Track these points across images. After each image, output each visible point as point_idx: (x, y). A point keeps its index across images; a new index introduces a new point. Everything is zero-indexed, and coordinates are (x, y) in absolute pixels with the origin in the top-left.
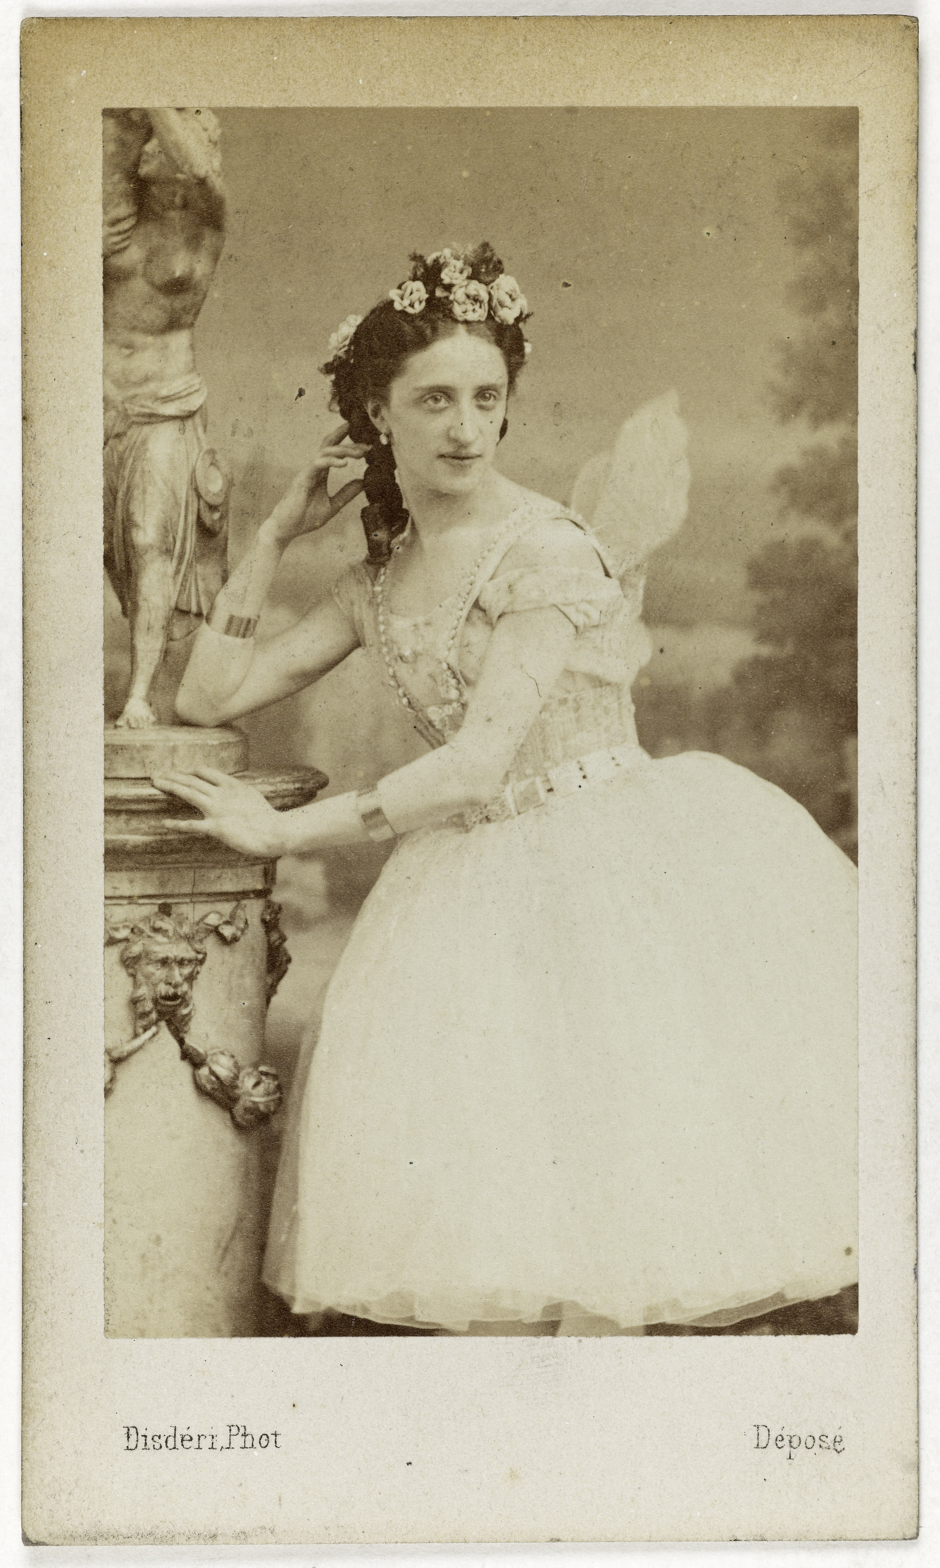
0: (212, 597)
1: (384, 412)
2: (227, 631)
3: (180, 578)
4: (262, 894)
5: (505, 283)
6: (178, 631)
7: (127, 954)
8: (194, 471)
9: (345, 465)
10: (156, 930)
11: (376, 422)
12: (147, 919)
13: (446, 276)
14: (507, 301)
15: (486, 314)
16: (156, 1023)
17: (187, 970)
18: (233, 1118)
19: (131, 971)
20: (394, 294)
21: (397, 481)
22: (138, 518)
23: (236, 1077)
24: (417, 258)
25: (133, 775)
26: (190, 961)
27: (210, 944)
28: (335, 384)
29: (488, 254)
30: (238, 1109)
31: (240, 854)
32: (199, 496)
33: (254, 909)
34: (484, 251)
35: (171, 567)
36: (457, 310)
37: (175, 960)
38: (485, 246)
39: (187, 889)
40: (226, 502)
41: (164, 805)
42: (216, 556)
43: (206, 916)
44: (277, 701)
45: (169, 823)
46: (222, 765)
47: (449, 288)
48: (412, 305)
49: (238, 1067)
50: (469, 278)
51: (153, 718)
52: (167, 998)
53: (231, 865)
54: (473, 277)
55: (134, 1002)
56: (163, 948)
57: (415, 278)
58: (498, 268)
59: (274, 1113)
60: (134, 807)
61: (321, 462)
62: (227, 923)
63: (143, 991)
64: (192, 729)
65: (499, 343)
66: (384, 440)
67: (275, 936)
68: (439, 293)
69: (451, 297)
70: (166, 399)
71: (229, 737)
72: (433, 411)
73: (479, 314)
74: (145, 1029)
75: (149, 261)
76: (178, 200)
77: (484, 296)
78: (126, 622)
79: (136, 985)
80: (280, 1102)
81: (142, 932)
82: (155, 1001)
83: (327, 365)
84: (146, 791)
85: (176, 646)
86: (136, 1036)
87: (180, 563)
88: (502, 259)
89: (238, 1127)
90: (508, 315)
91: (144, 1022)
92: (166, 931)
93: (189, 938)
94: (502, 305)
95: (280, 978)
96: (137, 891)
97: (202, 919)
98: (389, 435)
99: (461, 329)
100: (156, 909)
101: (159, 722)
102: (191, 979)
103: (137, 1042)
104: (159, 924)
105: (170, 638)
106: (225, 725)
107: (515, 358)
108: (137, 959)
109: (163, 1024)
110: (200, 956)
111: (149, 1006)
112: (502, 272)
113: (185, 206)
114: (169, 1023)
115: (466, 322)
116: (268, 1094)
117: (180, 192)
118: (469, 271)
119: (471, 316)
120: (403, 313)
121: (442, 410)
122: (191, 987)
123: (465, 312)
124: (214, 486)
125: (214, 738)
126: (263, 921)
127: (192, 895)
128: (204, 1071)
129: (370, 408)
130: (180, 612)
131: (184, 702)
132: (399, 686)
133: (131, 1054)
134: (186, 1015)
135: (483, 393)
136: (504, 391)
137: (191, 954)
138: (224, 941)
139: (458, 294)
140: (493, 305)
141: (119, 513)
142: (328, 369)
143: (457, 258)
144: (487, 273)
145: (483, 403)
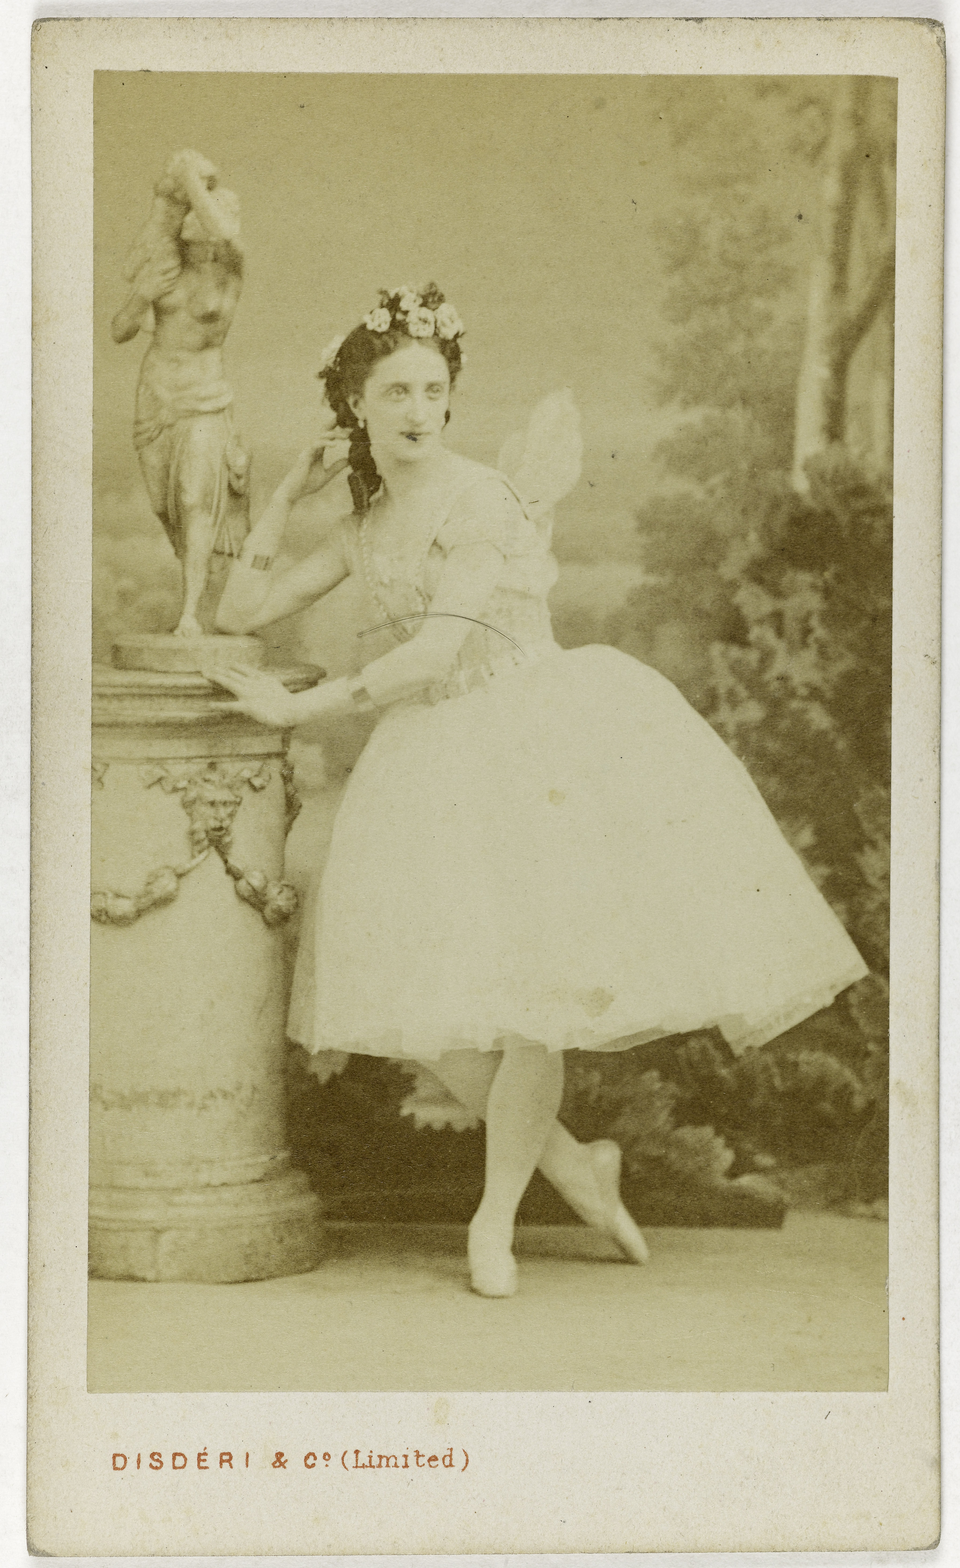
0: (240, 541)
1: (361, 404)
2: (253, 566)
3: (217, 529)
4: (281, 755)
5: (445, 310)
6: (216, 567)
7: (186, 799)
8: (225, 450)
9: (334, 446)
10: (206, 781)
11: (355, 411)
12: (200, 773)
13: (403, 305)
14: (448, 322)
15: (433, 332)
16: (208, 847)
17: (229, 810)
18: (264, 917)
19: (188, 810)
20: (367, 319)
21: (373, 454)
22: (186, 485)
23: (266, 887)
24: (384, 293)
25: (188, 670)
26: (231, 803)
27: (245, 791)
28: (327, 385)
29: (434, 289)
30: (268, 911)
31: (265, 725)
32: (229, 468)
33: (275, 767)
34: (431, 287)
35: (211, 519)
36: (413, 329)
37: (220, 802)
38: (432, 285)
39: (227, 751)
40: (248, 472)
41: (211, 691)
42: (243, 512)
43: (242, 770)
44: (289, 616)
45: (214, 704)
46: (251, 662)
47: (406, 313)
48: (380, 326)
49: (267, 881)
50: (422, 305)
51: (200, 629)
52: (215, 829)
53: (257, 734)
54: (424, 304)
55: (192, 833)
56: (212, 793)
57: (382, 306)
58: (441, 299)
59: (293, 913)
60: (189, 692)
61: (318, 444)
62: (256, 776)
63: (198, 825)
64: (227, 637)
65: (443, 352)
66: (361, 425)
67: (290, 788)
68: (399, 316)
69: (407, 320)
70: (204, 399)
71: (256, 642)
72: (397, 401)
73: (427, 331)
74: (200, 852)
75: (190, 300)
76: (210, 256)
77: (431, 319)
78: (178, 561)
79: (193, 821)
80: (297, 905)
81: (196, 783)
82: (207, 832)
83: (320, 373)
84: (196, 681)
85: (215, 577)
86: (193, 857)
87: (216, 516)
88: (443, 293)
89: (268, 924)
90: (448, 333)
91: (198, 848)
92: (214, 782)
93: (230, 787)
94: (444, 325)
95: (294, 818)
96: (192, 753)
97: (238, 774)
98: (365, 421)
99: (415, 342)
100: (205, 766)
101: (204, 632)
102: (231, 816)
103: (194, 862)
104: (208, 776)
105: (210, 572)
106: (252, 634)
107: (454, 364)
108: (194, 802)
109: (212, 849)
110: (238, 800)
111: (203, 835)
112: (444, 302)
113: (215, 260)
114: (217, 847)
115: (418, 338)
116: (288, 899)
117: (211, 249)
118: (420, 301)
119: (422, 334)
120: (374, 332)
121: (402, 400)
122: (232, 821)
123: (418, 330)
124: (240, 462)
125: (243, 643)
126: (282, 775)
127: (230, 756)
128: (242, 883)
129: (351, 401)
130: (217, 553)
131: (222, 618)
132: (380, 604)
133: (189, 871)
134: (228, 843)
135: (431, 387)
136: (447, 386)
137: (232, 798)
138: (254, 789)
139: (412, 318)
140: (438, 326)
141: (172, 482)
142: (321, 375)
143: (411, 291)
144: (433, 302)
145: (432, 395)
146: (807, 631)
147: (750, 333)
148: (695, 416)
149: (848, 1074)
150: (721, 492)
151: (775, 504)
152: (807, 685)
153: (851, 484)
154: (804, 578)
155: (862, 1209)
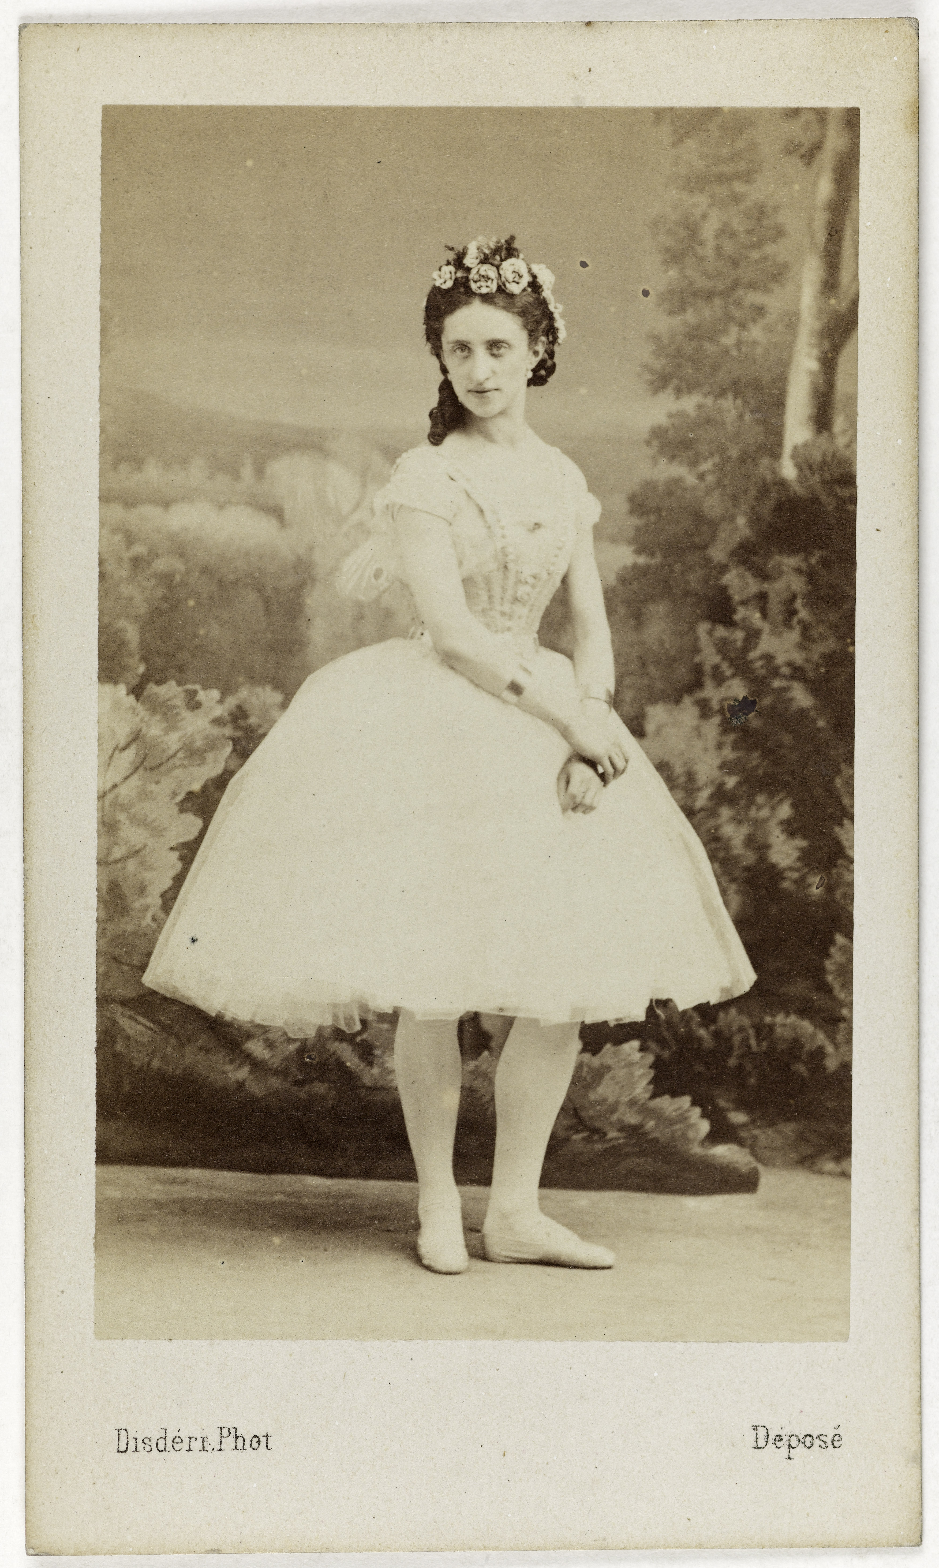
146: (791, 613)
147: (743, 326)
148: (689, 404)
149: (821, 1038)
150: (710, 479)
151: (764, 490)
152: (790, 664)
153: (838, 472)
154: (791, 562)
155: (830, 1166)
